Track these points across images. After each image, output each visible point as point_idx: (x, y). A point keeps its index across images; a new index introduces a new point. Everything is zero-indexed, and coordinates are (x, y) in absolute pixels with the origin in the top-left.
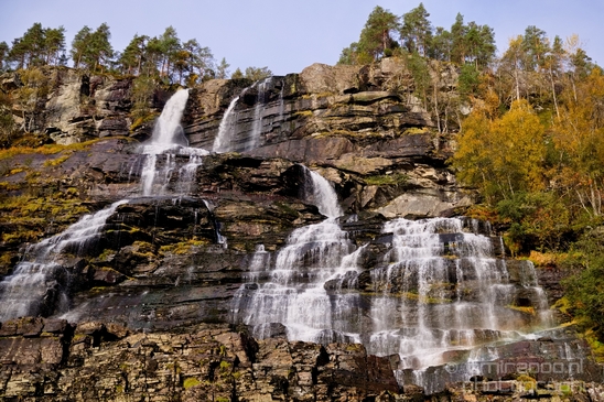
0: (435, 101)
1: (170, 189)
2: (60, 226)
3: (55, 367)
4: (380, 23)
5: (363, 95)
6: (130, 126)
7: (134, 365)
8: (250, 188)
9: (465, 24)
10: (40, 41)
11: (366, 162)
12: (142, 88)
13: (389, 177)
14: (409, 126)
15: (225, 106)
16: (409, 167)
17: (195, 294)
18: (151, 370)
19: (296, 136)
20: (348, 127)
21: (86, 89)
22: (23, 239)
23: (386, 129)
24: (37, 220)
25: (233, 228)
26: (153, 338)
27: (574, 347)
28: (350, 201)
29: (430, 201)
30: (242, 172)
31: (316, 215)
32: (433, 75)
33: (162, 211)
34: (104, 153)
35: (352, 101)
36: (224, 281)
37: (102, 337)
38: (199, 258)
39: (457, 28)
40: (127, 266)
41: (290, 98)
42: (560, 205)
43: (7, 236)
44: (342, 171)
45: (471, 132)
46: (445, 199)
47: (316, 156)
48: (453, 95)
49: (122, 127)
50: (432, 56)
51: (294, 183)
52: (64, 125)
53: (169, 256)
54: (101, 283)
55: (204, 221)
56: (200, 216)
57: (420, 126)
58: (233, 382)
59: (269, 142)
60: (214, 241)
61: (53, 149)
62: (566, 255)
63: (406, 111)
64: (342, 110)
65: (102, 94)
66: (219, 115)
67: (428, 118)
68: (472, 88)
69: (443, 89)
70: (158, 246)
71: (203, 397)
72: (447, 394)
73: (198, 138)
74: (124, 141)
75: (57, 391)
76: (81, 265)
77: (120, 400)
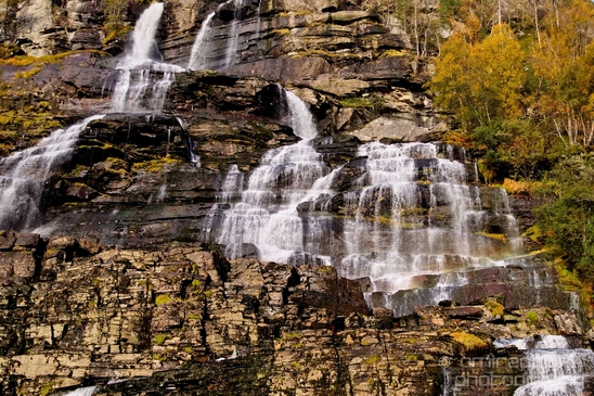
0: (414, 22)
2: (31, 140)
3: (27, 281)
5: (342, 14)
6: (103, 39)
7: (106, 282)
8: (224, 107)
11: (343, 83)
13: (366, 100)
14: (387, 47)
15: (199, 22)
16: (386, 90)
17: (168, 212)
18: (123, 287)
19: (271, 54)
20: (326, 47)
23: (364, 50)
24: (8, 133)
25: (207, 147)
26: (126, 254)
27: (542, 275)
28: (325, 124)
29: (405, 126)
30: (217, 90)
31: (290, 136)
33: (135, 128)
34: (77, 67)
35: (330, 21)
36: (197, 200)
37: (74, 252)
38: (173, 176)
40: (100, 182)
41: (266, 16)
42: (536, 134)
44: (318, 92)
45: (449, 56)
46: (421, 124)
47: (292, 76)
48: (433, 18)
49: (95, 41)
51: (269, 103)
52: (35, 35)
53: (142, 173)
54: (74, 199)
55: (177, 139)
56: (173, 134)
57: (399, 49)
58: (204, 300)
59: (244, 60)
60: (188, 160)
61: (24, 61)
62: (540, 184)
63: (385, 32)
64: (320, 29)
65: (74, 5)
66: (194, 31)
67: (407, 40)
68: (454, 11)
69: (423, 11)
70: (130, 163)
71: (174, 314)
72: (416, 317)
73: (172, 54)
74: (96, 55)
75: (30, 305)
76: (53, 180)
77: (92, 315)
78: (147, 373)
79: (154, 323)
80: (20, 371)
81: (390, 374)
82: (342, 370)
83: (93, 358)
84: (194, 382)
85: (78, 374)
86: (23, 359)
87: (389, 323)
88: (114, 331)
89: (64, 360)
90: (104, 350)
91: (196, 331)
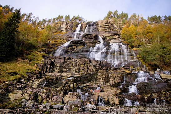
0: (118, 25)
1: (78, 38)
2: (63, 44)
3: (63, 63)
4: (110, 13)
5: (107, 24)
6: (73, 30)
7: (74, 63)
8: (90, 38)
9: (123, 13)
10: (60, 17)
11: (107, 35)
12: (74, 24)
13: (111, 37)
14: (114, 29)
15: (86, 26)
16: (113, 35)
17: (82, 53)
18: (76, 64)
19: (97, 31)
20: (105, 29)
21: (67, 24)
22: (58, 46)
23: (110, 30)
24: (60, 43)
25: (87, 44)
26: (76, 59)
27: (139, 63)
28: (105, 40)
29: (117, 40)
30: (89, 36)
31: (99, 42)
32: (118, 21)
33: (77, 42)
34: (69, 33)
35: (105, 25)
36: (86, 52)
37: (69, 59)
38: (83, 48)
39: (122, 14)
40: (72, 49)
41: (96, 25)
42: (138, 41)
43: (56, 45)
44: (104, 36)
45: (124, 30)
46: (119, 40)
47: (100, 34)
48: (121, 24)
49: (72, 30)
50: (118, 18)
51: (96, 38)
52: (64, 30)
54: (69, 52)
56: (83, 42)
57: (116, 29)
58: (88, 66)
59: (93, 32)
60: (85, 46)
61: (62, 33)
62: (139, 49)
63: (113, 27)
64: (104, 27)
65: (69, 25)
66: (85, 28)
67: (117, 28)
68: (124, 23)
70: (77, 47)
71: (83, 67)
72: (119, 68)
73: (82, 31)
74: (72, 32)
75: (63, 66)
76: (66, 49)
77: (72, 68)
78: (80, 76)
79: (80, 69)
80: (62, 75)
81: (115, 76)
82: (108, 76)
83: (72, 73)
84: (86, 77)
85: (70, 76)
86: (62, 73)
87: (115, 69)
88: (75, 70)
89: (68, 74)
90: (73, 72)
91: (86, 70)
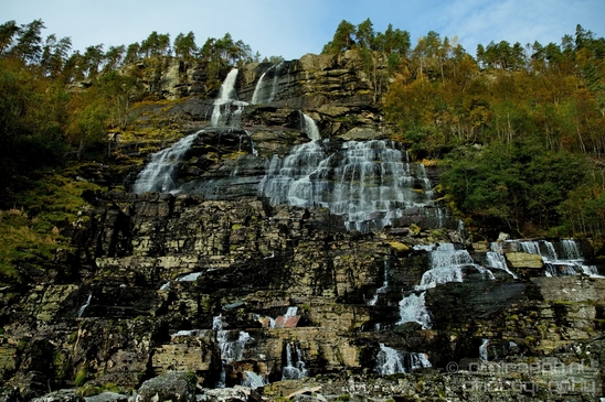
0: (374, 75)
1: (227, 124)
2: (168, 144)
3: (166, 218)
4: (344, 29)
5: (334, 72)
6: (206, 89)
7: (206, 218)
8: (270, 124)
9: (394, 30)
10: (157, 41)
11: (335, 109)
12: (212, 68)
13: (348, 118)
14: (359, 89)
15: (258, 78)
16: (359, 112)
17: (241, 180)
18: (215, 220)
19: (297, 95)
20: (325, 90)
21: (182, 69)
22: (150, 151)
23: (347, 91)
24: (157, 141)
25: (261, 145)
26: (216, 203)
27: (444, 212)
28: (325, 131)
29: (370, 131)
30: (267, 115)
31: (306, 138)
32: (374, 60)
33: (223, 136)
34: (192, 104)
35: (328, 75)
36: (255, 174)
37: (190, 202)
38: (242, 162)
39: (389, 32)
40: (205, 165)
41: (294, 74)
42: (441, 134)
43: (141, 149)
44: (321, 114)
45: (393, 93)
46: (378, 130)
47: (307, 106)
48: (385, 72)
49: (202, 90)
50: (374, 49)
51: (294, 121)
52: (172, 90)
53: (227, 161)
54: (191, 174)
55: (245, 141)
56: (243, 139)
57: (365, 89)
58: (258, 227)
59: (282, 98)
60: (251, 152)
61: (165, 102)
62: (442, 162)
63: (358, 80)
64: (322, 80)
65: (191, 71)
66: (255, 83)
67: (370, 84)
68: (395, 67)
69: (379, 68)
70: (220, 155)
71: (241, 234)
72: (372, 234)
73: (243, 96)
74: (203, 98)
75: (167, 230)
76: (180, 165)
77: (199, 235)
78: (227, 265)
79: (231, 238)
80: (161, 265)
81: (355, 264)
82: (330, 263)
83: (199, 258)
84: (251, 270)
85: (191, 266)
86: (163, 258)
87: (357, 237)
88: (210, 243)
89: (184, 259)
90: (205, 253)
91: (253, 243)
